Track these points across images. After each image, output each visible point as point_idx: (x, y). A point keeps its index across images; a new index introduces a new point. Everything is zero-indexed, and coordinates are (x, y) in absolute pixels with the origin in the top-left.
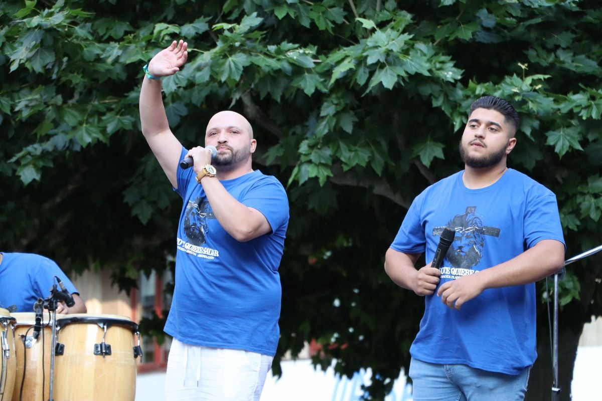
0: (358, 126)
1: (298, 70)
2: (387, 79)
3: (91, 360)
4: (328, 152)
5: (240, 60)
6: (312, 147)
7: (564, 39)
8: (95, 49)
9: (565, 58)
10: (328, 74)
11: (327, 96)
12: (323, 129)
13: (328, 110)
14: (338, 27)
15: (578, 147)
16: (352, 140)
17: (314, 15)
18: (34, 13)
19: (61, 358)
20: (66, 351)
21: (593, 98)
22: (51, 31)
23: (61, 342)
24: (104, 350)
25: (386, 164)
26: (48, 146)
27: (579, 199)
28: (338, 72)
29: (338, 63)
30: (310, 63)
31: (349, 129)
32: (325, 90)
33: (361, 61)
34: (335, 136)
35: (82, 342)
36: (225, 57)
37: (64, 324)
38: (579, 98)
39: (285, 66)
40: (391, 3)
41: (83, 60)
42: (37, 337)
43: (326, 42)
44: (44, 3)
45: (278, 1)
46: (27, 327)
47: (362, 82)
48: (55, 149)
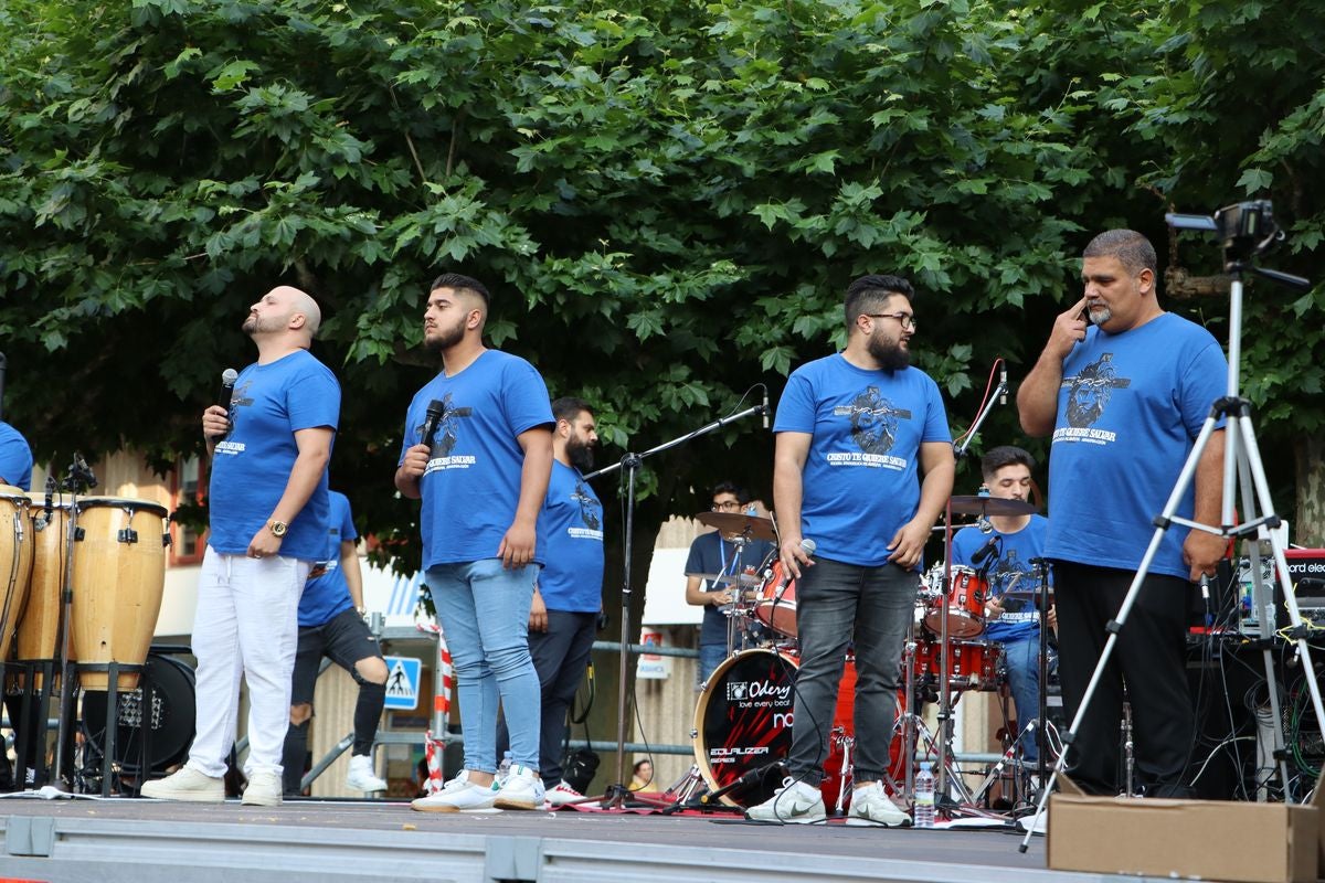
1: (358, 236)
2: (457, 250)
3: (115, 548)
4: (390, 328)
5: (293, 222)
6: (371, 321)
7: (647, 215)
8: (132, 206)
9: (649, 235)
10: (391, 241)
11: (390, 265)
12: (384, 302)
13: (391, 281)
14: (404, 191)
15: (661, 332)
17: (377, 177)
18: (65, 164)
19: (81, 544)
20: (87, 537)
21: (677, 280)
22: (83, 184)
23: (82, 527)
24: (129, 537)
26: (77, 310)
27: (660, 389)
28: (403, 240)
29: (403, 230)
30: (371, 228)
32: (388, 260)
33: (428, 229)
34: (398, 311)
35: (106, 527)
36: (277, 218)
37: (85, 506)
38: (663, 280)
39: (344, 230)
40: (463, 168)
41: (118, 217)
42: (48, 520)
43: (390, 207)
44: (77, 153)
45: (338, 160)
46: (38, 508)
47: (428, 251)
48: (85, 315)
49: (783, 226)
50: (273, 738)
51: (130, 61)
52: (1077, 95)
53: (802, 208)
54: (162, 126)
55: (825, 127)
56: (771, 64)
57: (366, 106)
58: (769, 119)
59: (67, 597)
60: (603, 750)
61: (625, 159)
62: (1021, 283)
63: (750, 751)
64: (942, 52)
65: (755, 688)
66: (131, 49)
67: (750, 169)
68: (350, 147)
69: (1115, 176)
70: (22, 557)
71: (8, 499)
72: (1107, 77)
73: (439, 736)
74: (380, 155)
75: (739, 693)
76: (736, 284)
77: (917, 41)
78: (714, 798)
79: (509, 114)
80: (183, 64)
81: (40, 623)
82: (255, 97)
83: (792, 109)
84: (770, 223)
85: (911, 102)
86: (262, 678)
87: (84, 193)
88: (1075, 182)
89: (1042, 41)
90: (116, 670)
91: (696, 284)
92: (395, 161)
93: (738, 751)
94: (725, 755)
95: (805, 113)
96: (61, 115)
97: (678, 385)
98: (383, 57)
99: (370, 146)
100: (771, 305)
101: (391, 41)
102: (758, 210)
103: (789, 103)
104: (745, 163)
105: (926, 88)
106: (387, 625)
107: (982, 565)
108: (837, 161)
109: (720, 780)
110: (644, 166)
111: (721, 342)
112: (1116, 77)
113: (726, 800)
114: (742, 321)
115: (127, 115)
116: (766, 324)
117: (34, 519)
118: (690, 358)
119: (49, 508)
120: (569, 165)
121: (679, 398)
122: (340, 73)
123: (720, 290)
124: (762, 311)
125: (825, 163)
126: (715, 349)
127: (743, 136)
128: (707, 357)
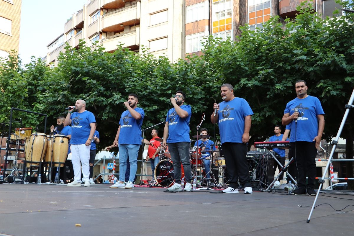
0: (112, 111)
1: (103, 101)
2: (117, 102)
3: (60, 143)
4: (108, 114)
5: (94, 98)
6: (105, 114)
7: (144, 99)
8: (72, 98)
9: (144, 102)
10: (108, 102)
11: (107, 105)
12: (107, 111)
13: (108, 108)
14: (109, 95)
15: (146, 115)
16: (111, 113)
17: (106, 93)
18: (62, 92)
19: (55, 143)
20: (56, 142)
21: (148, 108)
22: (64, 95)
23: (55, 140)
24: (62, 142)
25: (116, 117)
26: (64, 113)
27: (146, 124)
28: (109, 102)
29: (109, 100)
30: (105, 100)
31: (111, 111)
32: (107, 104)
33: (113, 100)
34: (109, 112)
35: (59, 140)
36: (91, 98)
37: (56, 137)
38: (146, 108)
39: (101, 100)
40: (118, 92)
41: (69, 100)
42: (50, 139)
43: (107, 97)
44: (63, 91)
45: (100, 90)
46: (48, 137)
47: (113, 103)
48: (65, 114)
49: (164, 101)
50: (88, 175)
51: (72, 78)
52: (204, 84)
53: (166, 98)
54: (76, 87)
55: (169, 87)
56: (162, 78)
57: (104, 83)
58: (162, 86)
59: (52, 151)
60: (138, 176)
61: (141, 91)
62: (197, 110)
63: (164, 177)
64: (186, 77)
65: (164, 167)
66: (72, 76)
67: (159, 92)
68: (102, 89)
69: (208, 96)
70: (45, 145)
71: (43, 135)
72: (207, 82)
73: (113, 174)
74: (106, 90)
75: (162, 167)
76: (157, 109)
77: (183, 75)
78: (158, 185)
79: (125, 84)
80: (79, 78)
81: (49, 156)
82: (89, 81)
83: (165, 85)
84: (162, 100)
85: (182, 84)
86: (86, 165)
87: (64, 96)
88: (203, 97)
89: (198, 78)
90: (60, 163)
91: (151, 109)
92: (108, 91)
93: (161, 177)
94: (159, 177)
95: (167, 85)
96: (62, 86)
97: (149, 123)
98: (107, 76)
99: (105, 89)
100: (162, 112)
101: (108, 73)
102: (160, 98)
103: (164, 84)
104: (158, 92)
105: (184, 82)
106: (106, 157)
107: (201, 146)
108: (171, 92)
109: (158, 182)
110: (144, 92)
112: (208, 82)
113: (159, 185)
114: (158, 114)
115: (71, 86)
116: (161, 115)
117: (48, 139)
118: (150, 120)
119: (50, 137)
120: (133, 91)
121: (149, 125)
122: (101, 79)
123: (155, 110)
124: (160, 113)
125: (170, 92)
126: (154, 118)
127: (158, 88)
128: (153, 119)
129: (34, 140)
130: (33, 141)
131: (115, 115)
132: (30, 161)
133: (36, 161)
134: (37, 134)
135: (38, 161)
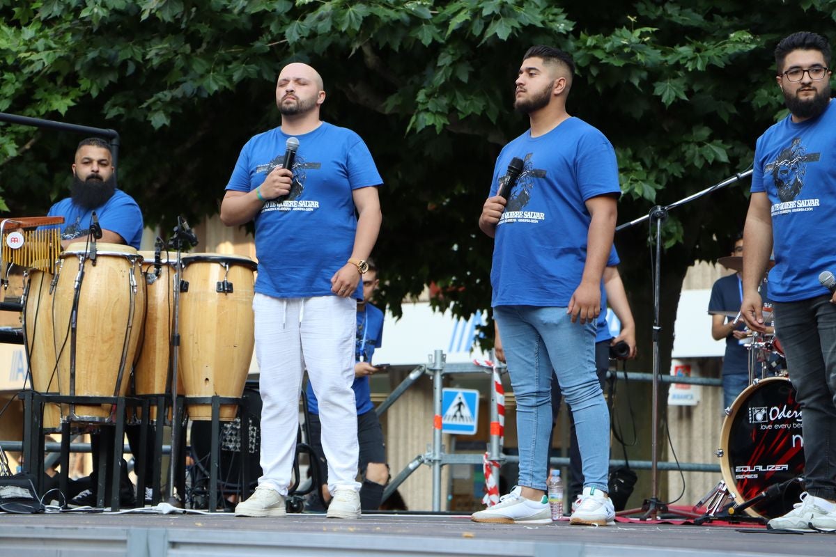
0: (473, 76)
1: (416, 21)
2: (502, 31)
3: (214, 297)
4: (444, 101)
5: (360, 10)
6: (429, 96)
9: (673, 12)
10: (444, 25)
11: (444, 46)
12: (439, 79)
13: (445, 60)
15: (684, 97)
16: (467, 89)
19: (185, 295)
20: (191, 288)
21: (698, 50)
23: (186, 280)
24: (226, 288)
26: (178, 93)
27: (684, 148)
28: (455, 23)
29: (455, 14)
30: (427, 14)
31: (465, 78)
32: (441, 41)
33: (477, 12)
34: (451, 86)
35: (206, 280)
36: (346, 8)
37: (188, 262)
38: (685, 50)
39: (404, 17)
42: (158, 274)
46: (149, 264)
47: (477, 32)
48: (184, 96)
50: (351, 456)
59: (175, 341)
60: (640, 468)
63: (771, 468)
65: (774, 413)
70: (137, 306)
71: (123, 257)
73: (495, 457)
75: (759, 417)
76: (752, 52)
78: (740, 510)
81: (153, 363)
90: (217, 403)
91: (715, 53)
93: (760, 468)
94: (748, 472)
97: (700, 144)
109: (745, 494)
111: (738, 104)
113: (750, 512)
114: (757, 85)
117: (146, 274)
119: (158, 264)
121: (701, 156)
123: (737, 59)
126: (734, 111)
128: (726, 118)
129: (80, 282)
130: (78, 289)
131: (492, 105)
132: (66, 392)
133: (98, 394)
134: (94, 250)
135: (105, 395)
